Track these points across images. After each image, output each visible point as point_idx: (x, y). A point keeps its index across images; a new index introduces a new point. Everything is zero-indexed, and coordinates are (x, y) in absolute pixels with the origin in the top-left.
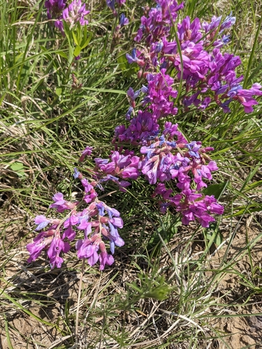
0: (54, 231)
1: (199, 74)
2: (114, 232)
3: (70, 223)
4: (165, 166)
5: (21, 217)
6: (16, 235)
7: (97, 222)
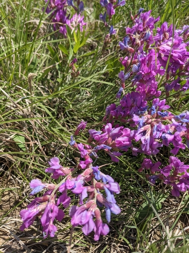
0: (48, 196)
1: (180, 61)
2: (110, 198)
3: (66, 187)
4: (158, 133)
5: (18, 187)
6: (12, 204)
7: (92, 187)
